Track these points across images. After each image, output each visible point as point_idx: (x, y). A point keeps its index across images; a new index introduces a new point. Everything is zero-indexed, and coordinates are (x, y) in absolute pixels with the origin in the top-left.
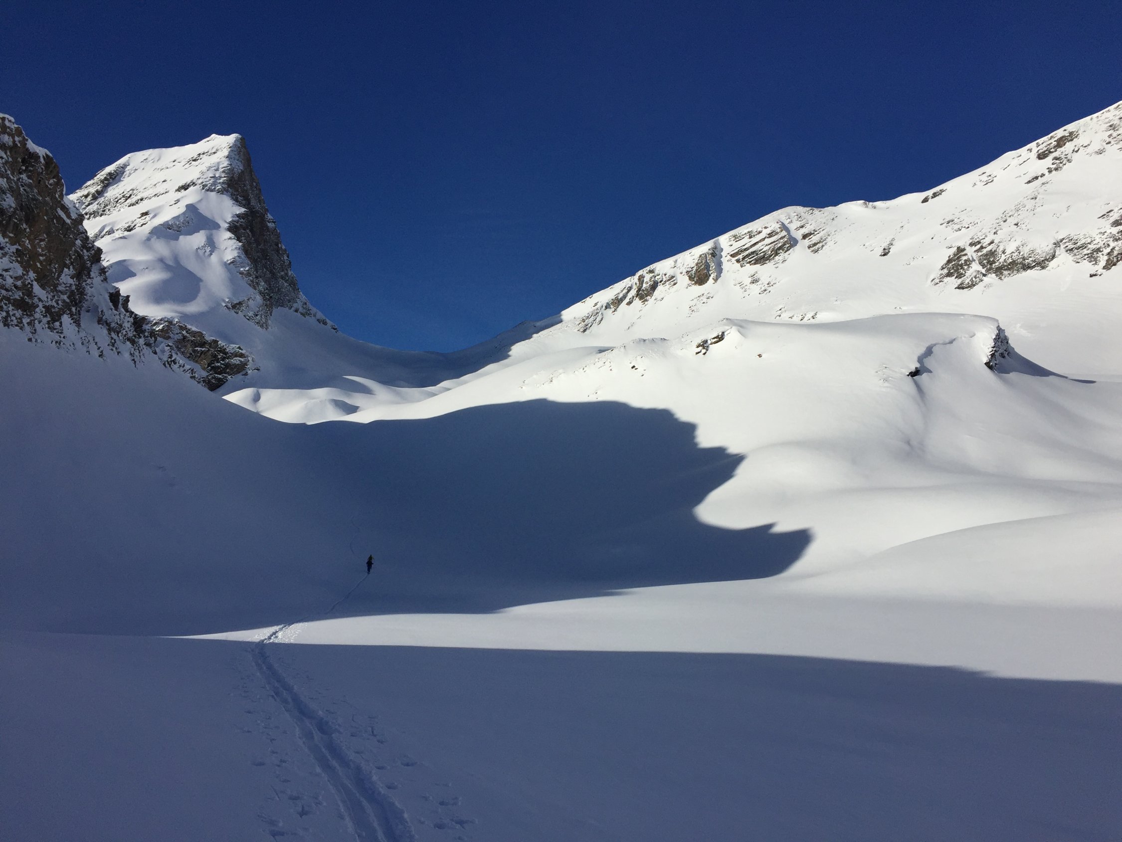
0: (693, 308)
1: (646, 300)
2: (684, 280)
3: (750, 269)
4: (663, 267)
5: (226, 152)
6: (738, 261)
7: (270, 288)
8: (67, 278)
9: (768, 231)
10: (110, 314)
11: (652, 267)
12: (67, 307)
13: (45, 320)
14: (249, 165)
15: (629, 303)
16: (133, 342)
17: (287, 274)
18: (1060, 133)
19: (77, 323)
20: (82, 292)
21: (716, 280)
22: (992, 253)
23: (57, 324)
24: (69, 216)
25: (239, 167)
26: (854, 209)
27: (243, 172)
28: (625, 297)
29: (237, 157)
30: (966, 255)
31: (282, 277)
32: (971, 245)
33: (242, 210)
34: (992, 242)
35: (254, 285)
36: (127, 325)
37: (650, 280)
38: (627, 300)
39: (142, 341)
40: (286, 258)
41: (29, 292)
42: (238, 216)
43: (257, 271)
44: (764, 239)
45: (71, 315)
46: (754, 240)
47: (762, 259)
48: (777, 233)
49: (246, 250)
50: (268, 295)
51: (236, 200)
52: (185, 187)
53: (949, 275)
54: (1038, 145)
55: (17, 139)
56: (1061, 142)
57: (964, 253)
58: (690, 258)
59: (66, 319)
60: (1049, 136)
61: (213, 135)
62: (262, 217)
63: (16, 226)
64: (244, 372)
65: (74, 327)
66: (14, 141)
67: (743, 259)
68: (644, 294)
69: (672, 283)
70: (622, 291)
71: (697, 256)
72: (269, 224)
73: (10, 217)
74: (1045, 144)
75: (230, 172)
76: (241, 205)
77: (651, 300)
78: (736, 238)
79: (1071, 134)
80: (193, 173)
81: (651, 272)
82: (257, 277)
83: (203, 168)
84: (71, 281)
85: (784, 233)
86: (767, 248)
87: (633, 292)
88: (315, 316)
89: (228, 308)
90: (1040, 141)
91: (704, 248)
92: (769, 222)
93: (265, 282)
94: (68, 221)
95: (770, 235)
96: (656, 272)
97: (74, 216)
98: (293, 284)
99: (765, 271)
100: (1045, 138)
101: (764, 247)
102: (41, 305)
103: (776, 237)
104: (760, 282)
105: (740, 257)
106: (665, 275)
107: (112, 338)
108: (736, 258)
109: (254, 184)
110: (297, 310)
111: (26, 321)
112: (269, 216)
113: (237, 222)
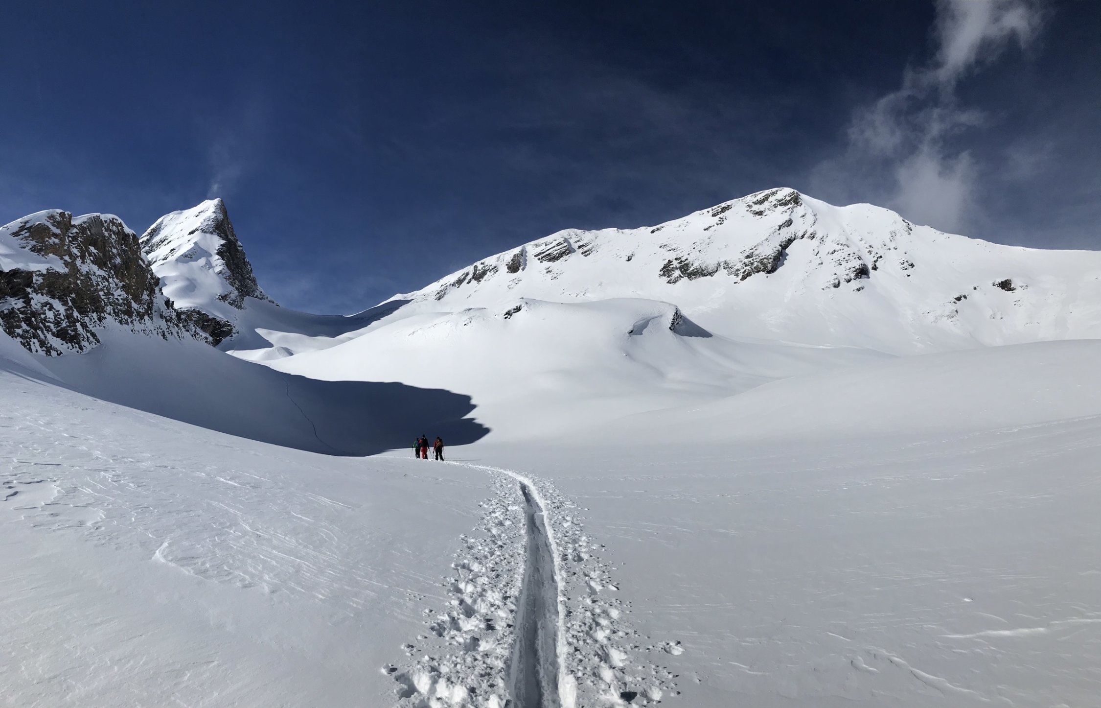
0: (509, 287)
1: (480, 281)
2: (504, 269)
3: (546, 264)
4: (490, 261)
5: (213, 209)
6: (539, 259)
7: (241, 285)
8: (145, 297)
9: (557, 242)
10: (166, 312)
11: (483, 261)
12: (146, 313)
13: (137, 319)
14: (226, 216)
15: (468, 283)
16: (177, 326)
17: (250, 276)
18: (723, 205)
19: (151, 318)
20: (152, 302)
21: (523, 269)
22: (687, 265)
23: (143, 321)
24: (144, 262)
25: (221, 217)
26: (610, 233)
27: (223, 220)
28: (464, 279)
29: (219, 212)
30: (672, 265)
31: (248, 278)
32: (676, 259)
33: (223, 242)
34: (687, 259)
35: (232, 284)
36: (174, 317)
37: (482, 269)
38: (467, 281)
39: (181, 325)
40: (249, 267)
41: (130, 307)
42: (221, 245)
43: (234, 276)
44: (554, 247)
45: (149, 315)
46: (549, 247)
47: (553, 258)
48: (562, 244)
49: (227, 265)
50: (241, 289)
51: (220, 236)
52: (192, 233)
53: (664, 275)
54: (713, 210)
55: (119, 228)
56: (724, 210)
57: (671, 264)
58: (508, 256)
59: (146, 317)
60: (718, 205)
61: (206, 201)
62: (235, 244)
63: (122, 273)
64: (230, 335)
65: (150, 321)
66: (118, 229)
67: (542, 258)
68: (478, 277)
69: (495, 271)
70: (463, 275)
71: (512, 256)
72: (239, 248)
73: (119, 269)
74: (716, 210)
75: (216, 220)
76: (224, 239)
77: (483, 280)
78: (537, 246)
79: (728, 206)
80: (197, 223)
81: (482, 264)
82: (234, 280)
83: (202, 220)
84: (148, 298)
85: (566, 244)
86: (555, 253)
87: (470, 276)
88: (267, 298)
89: (220, 299)
90: (714, 208)
91: (517, 250)
92: (557, 237)
93: (239, 282)
94: (144, 266)
95: (558, 245)
96: (486, 264)
97: (146, 263)
98: (253, 281)
99: (555, 265)
100: (716, 207)
101: (555, 252)
102: (135, 312)
103: (561, 246)
104: (552, 273)
105: (540, 257)
106: (491, 266)
107: (168, 325)
108: (538, 257)
109: (230, 226)
110: (257, 297)
111: (129, 320)
112: (239, 243)
113: (222, 249)
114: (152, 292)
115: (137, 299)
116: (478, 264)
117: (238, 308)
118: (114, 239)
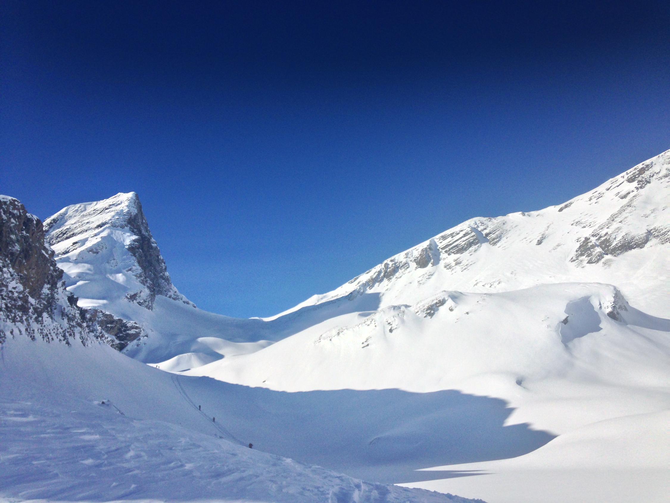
0: (421, 282)
1: (390, 279)
2: (413, 265)
3: (454, 257)
4: (400, 257)
5: (127, 203)
6: (446, 252)
7: (154, 285)
9: (463, 233)
10: (68, 309)
11: (392, 258)
12: (45, 308)
13: (34, 316)
14: (141, 210)
15: (380, 282)
16: (81, 326)
17: (164, 275)
18: (640, 166)
19: (51, 317)
20: (53, 297)
21: (434, 264)
22: (607, 240)
23: (40, 318)
24: (47, 253)
25: (135, 211)
26: (516, 217)
27: (137, 214)
28: (377, 277)
29: (133, 205)
31: (161, 277)
32: (593, 236)
33: (134, 237)
34: (607, 234)
35: (143, 282)
36: (78, 315)
37: (392, 266)
38: (379, 279)
39: (85, 325)
40: (163, 264)
42: (134, 241)
43: (145, 274)
44: (461, 238)
46: (455, 238)
47: (461, 250)
48: (469, 234)
49: (139, 261)
50: (153, 288)
51: (133, 231)
52: (101, 226)
54: (627, 174)
55: (21, 211)
56: (643, 171)
57: (590, 241)
58: (417, 250)
60: (633, 168)
61: (119, 194)
62: (149, 240)
65: (49, 319)
67: (449, 250)
68: (389, 275)
69: (406, 267)
70: (374, 274)
71: (420, 250)
72: (153, 245)
74: (632, 173)
75: (129, 214)
76: (136, 234)
77: (394, 278)
78: (444, 238)
79: (647, 166)
80: (107, 217)
81: (392, 261)
82: (145, 278)
83: (113, 214)
84: (48, 292)
85: (473, 234)
86: (464, 243)
87: (382, 275)
88: (182, 299)
90: (628, 171)
91: (425, 244)
92: (464, 227)
93: (151, 280)
94: (47, 256)
95: (465, 235)
96: (396, 261)
97: (50, 253)
98: (167, 280)
99: (463, 257)
101: (462, 243)
103: (469, 236)
104: (462, 264)
105: (447, 249)
107: (70, 324)
108: (445, 250)
109: (144, 221)
110: (170, 297)
111: (24, 318)
112: (153, 240)
113: (133, 244)
114: (54, 288)
115: (36, 294)
117: (149, 308)
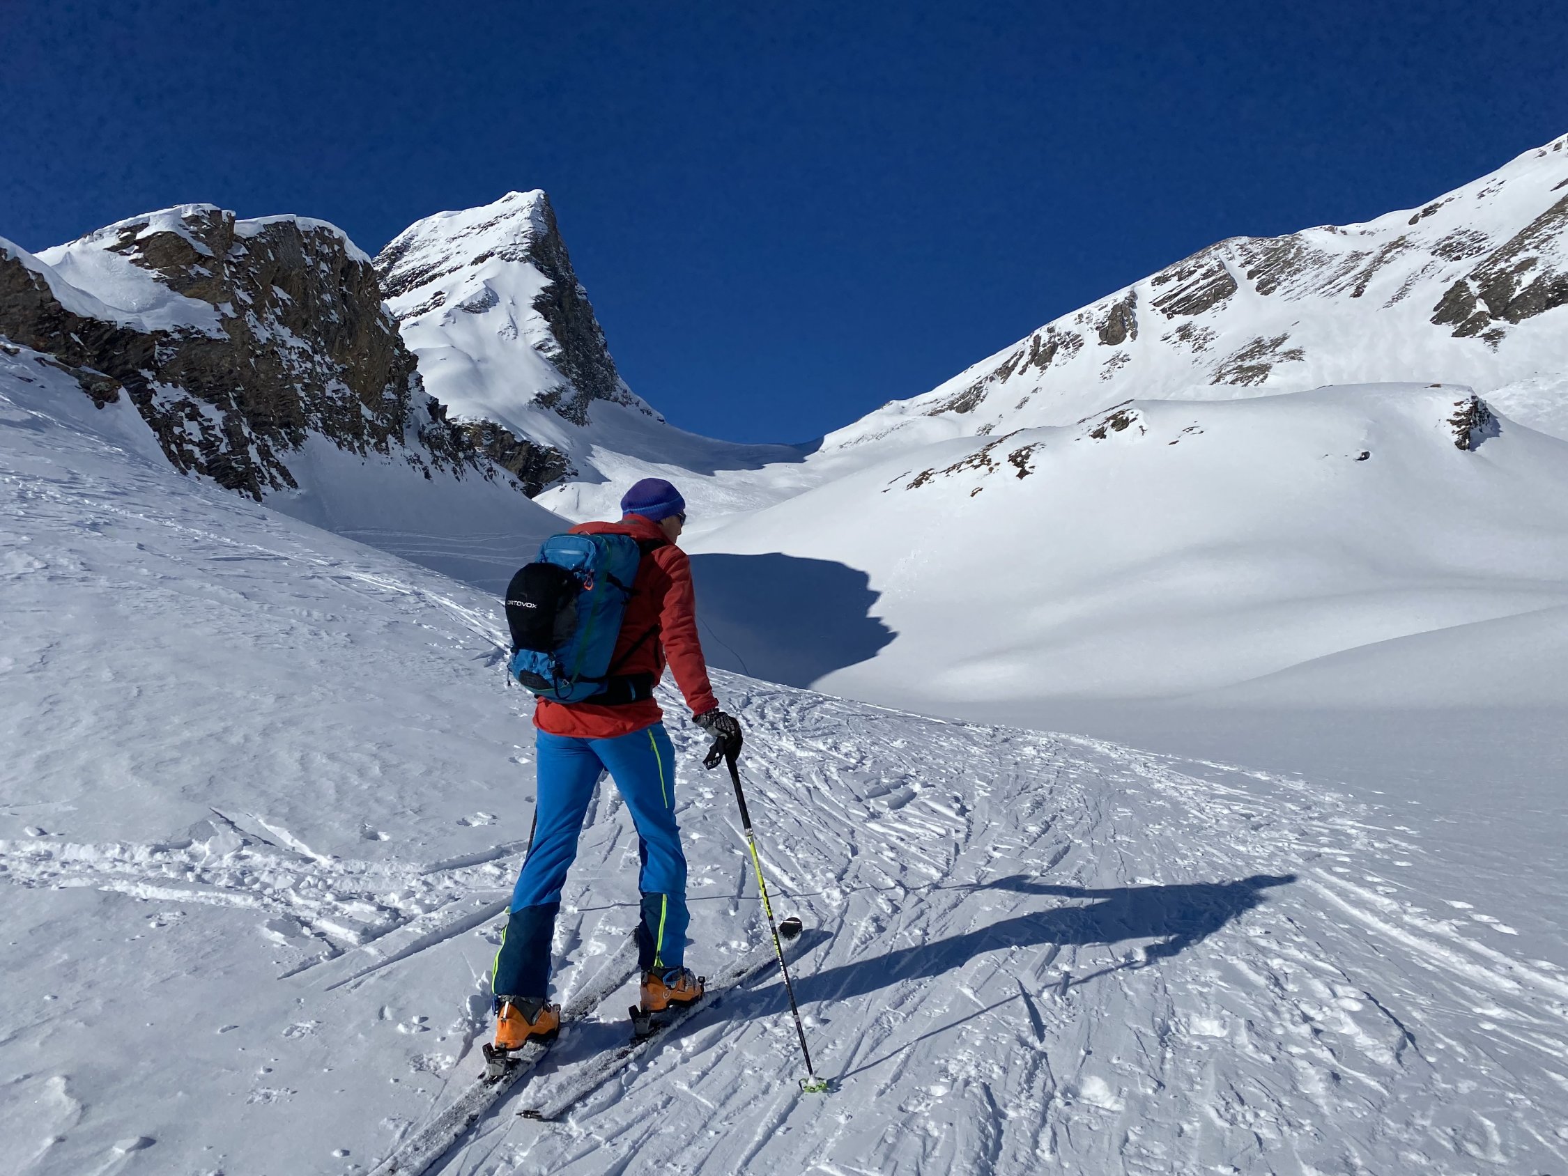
0: (1104, 375)
1: (1045, 368)
2: (1091, 338)
3: (1180, 320)
4: (1065, 323)
5: (527, 213)
6: (1164, 311)
7: (584, 375)
8: (388, 395)
10: (431, 428)
11: (1051, 325)
12: (391, 425)
14: (554, 228)
15: (1021, 373)
17: (602, 356)
19: (402, 441)
20: (402, 407)
21: (1134, 336)
24: (387, 325)
25: (544, 229)
27: (547, 235)
28: (1016, 364)
29: (540, 218)
31: (598, 361)
33: (548, 282)
35: (564, 372)
36: (446, 438)
37: (1049, 342)
39: (461, 455)
40: (600, 336)
41: (358, 415)
42: (543, 289)
43: (568, 354)
44: (1197, 281)
45: (396, 433)
46: (1185, 283)
47: (1196, 306)
48: (1214, 273)
49: (554, 330)
50: (583, 382)
51: (541, 270)
52: (481, 259)
53: (1444, 318)
58: (1101, 310)
61: (511, 193)
62: (572, 287)
63: (341, 343)
66: (333, 250)
67: (1170, 308)
68: (1041, 358)
69: (1077, 344)
70: (1012, 358)
71: (1109, 310)
72: (580, 298)
73: (335, 334)
75: (534, 236)
76: (548, 276)
77: (1051, 367)
78: (1160, 282)
80: (492, 241)
81: (1050, 330)
82: (568, 363)
83: (501, 233)
84: (393, 396)
85: (1222, 273)
86: (1200, 293)
87: (1026, 358)
88: (637, 405)
89: (540, 403)
91: (1121, 295)
92: (1205, 259)
93: (578, 368)
94: (386, 328)
95: (1206, 276)
96: (1057, 331)
97: (390, 323)
98: (610, 367)
99: (1200, 321)
101: (1198, 291)
102: (367, 426)
103: (1213, 278)
104: (1192, 337)
105: (1166, 305)
106: (1066, 334)
108: (1161, 307)
109: (562, 249)
110: (615, 400)
111: (356, 444)
112: (580, 287)
113: (543, 296)
114: (403, 388)
115: (371, 398)
116: (1042, 332)
117: (577, 423)
118: (324, 271)
